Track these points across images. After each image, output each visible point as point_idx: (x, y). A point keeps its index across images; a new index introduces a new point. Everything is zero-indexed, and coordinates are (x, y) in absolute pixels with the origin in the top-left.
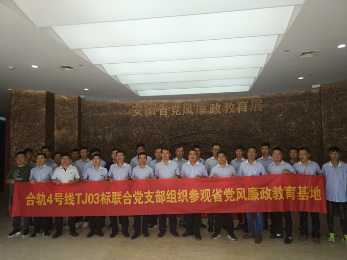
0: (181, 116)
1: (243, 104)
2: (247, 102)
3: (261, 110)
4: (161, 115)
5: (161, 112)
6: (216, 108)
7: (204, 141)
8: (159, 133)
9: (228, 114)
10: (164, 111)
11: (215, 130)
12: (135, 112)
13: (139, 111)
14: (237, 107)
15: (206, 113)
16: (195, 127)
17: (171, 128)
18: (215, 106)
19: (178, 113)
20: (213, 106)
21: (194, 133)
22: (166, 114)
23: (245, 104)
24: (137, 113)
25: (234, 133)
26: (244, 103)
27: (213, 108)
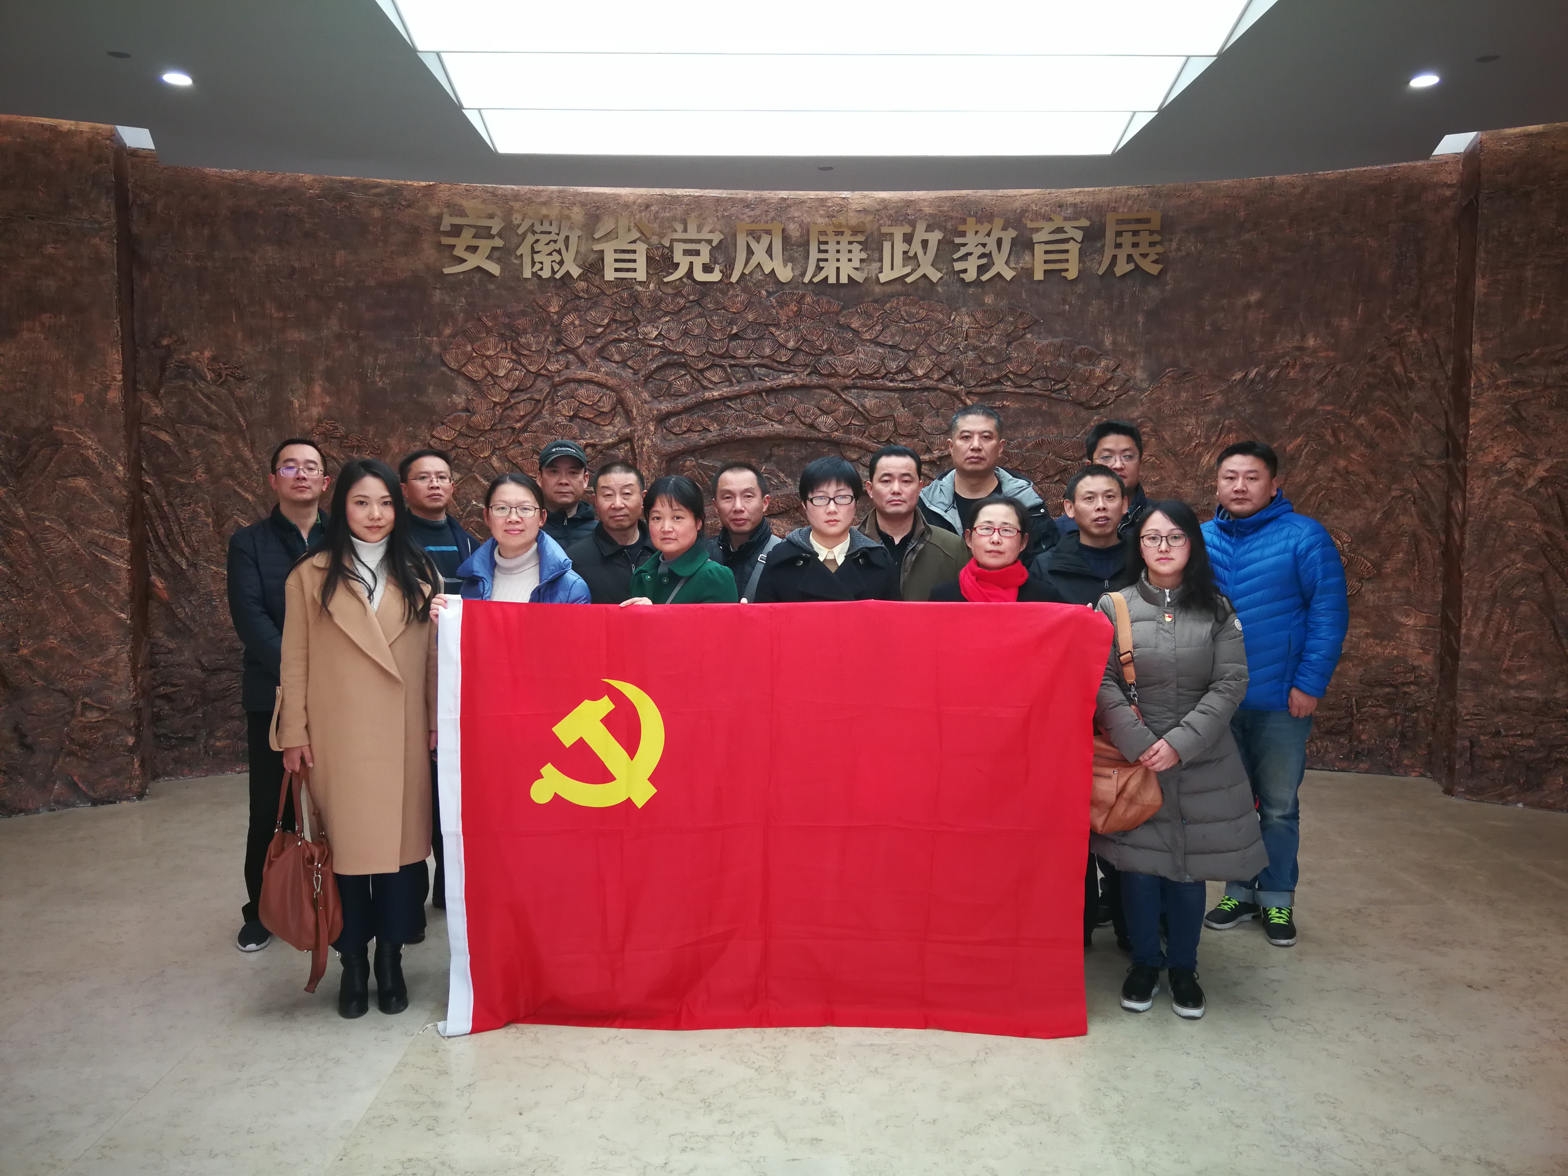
0: (725, 284)
1: (1060, 230)
2: (1085, 223)
3: (1155, 269)
4: (610, 275)
5: (609, 258)
6: (916, 247)
7: (847, 430)
8: (600, 377)
9: (977, 283)
10: (625, 256)
11: (905, 369)
12: (459, 252)
13: (485, 246)
14: (1030, 246)
15: (859, 277)
16: (797, 350)
17: (665, 351)
18: (908, 239)
19: (707, 269)
20: (898, 238)
21: (790, 388)
22: (641, 275)
23: (1071, 233)
24: (473, 261)
25: (1008, 387)
26: (1067, 226)
27: (900, 247)
